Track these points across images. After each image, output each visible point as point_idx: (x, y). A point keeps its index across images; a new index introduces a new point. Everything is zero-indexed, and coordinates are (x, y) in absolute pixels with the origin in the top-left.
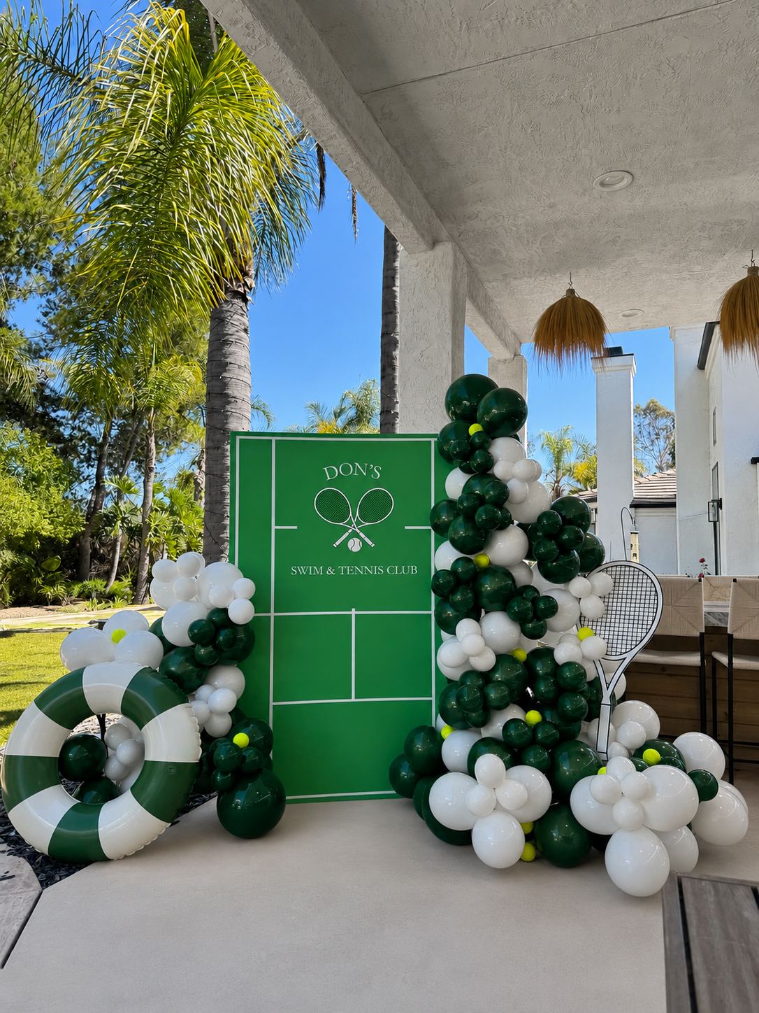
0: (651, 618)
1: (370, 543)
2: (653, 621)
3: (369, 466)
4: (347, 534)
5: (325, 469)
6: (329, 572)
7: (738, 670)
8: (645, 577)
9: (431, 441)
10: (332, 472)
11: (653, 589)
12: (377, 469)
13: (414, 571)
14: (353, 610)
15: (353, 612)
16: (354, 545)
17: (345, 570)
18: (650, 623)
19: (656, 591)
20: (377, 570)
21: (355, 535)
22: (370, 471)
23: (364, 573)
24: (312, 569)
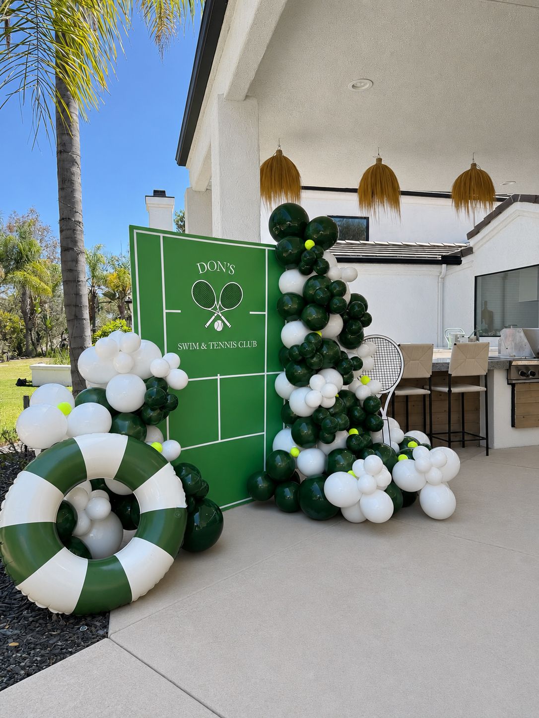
0: (398, 368)
1: (228, 324)
2: (401, 369)
3: (227, 265)
4: (213, 317)
5: (198, 264)
6: (203, 347)
7: (397, 396)
8: (390, 344)
9: (265, 249)
10: (203, 267)
11: (396, 351)
12: (232, 267)
13: (255, 345)
14: (219, 375)
15: (219, 377)
16: (218, 326)
17: (213, 345)
18: (399, 370)
19: (398, 352)
20: (232, 345)
21: (218, 318)
22: (227, 268)
23: (224, 347)
24: (192, 344)
